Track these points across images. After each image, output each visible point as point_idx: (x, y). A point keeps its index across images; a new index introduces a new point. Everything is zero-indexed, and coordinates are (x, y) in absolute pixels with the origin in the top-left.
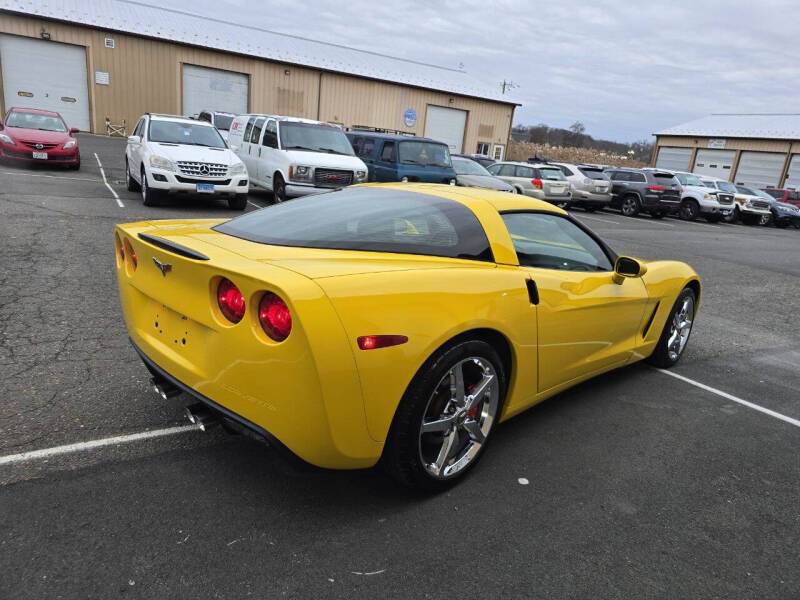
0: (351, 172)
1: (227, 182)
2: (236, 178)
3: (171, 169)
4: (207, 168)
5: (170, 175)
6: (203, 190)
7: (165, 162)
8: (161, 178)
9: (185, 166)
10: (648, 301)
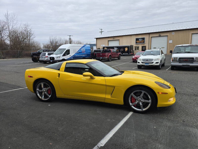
0: (193, 58)
1: (153, 63)
2: (155, 62)
3: (141, 61)
4: (148, 60)
5: (140, 62)
6: (146, 65)
7: (140, 59)
8: (139, 63)
9: (143, 60)
10: (106, 85)
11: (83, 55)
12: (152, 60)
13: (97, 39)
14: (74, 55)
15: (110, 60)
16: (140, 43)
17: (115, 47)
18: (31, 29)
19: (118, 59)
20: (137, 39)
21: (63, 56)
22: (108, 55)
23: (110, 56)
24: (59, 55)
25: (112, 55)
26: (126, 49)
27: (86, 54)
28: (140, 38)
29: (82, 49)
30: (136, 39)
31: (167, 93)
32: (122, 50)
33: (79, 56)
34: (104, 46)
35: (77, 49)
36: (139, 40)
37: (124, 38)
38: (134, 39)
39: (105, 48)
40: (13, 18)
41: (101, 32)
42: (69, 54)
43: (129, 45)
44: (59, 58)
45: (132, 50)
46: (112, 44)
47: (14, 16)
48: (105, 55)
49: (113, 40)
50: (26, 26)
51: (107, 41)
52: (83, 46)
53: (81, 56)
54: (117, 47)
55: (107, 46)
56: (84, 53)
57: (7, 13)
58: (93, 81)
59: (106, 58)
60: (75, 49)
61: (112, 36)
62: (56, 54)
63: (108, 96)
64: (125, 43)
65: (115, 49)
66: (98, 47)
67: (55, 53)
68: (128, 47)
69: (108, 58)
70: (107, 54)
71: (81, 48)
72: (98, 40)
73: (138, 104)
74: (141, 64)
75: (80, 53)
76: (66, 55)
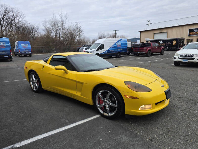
1: (194, 59)
2: (197, 58)
4: (187, 55)
5: (177, 57)
6: (184, 61)
7: (177, 54)
8: (175, 58)
9: (181, 55)
10: (76, 81)
11: (118, 50)
12: (193, 55)
13: (141, 32)
14: (109, 49)
15: (149, 56)
16: (195, 34)
17: (161, 41)
18: (80, 27)
19: (160, 54)
20: (191, 31)
21: (97, 50)
22: (147, 49)
23: (149, 50)
24: (93, 50)
25: (152, 49)
26: (174, 43)
27: (123, 49)
28: (195, 29)
29: (117, 44)
30: (189, 30)
31: (138, 98)
32: (169, 43)
33: (114, 50)
34: (148, 39)
35: (112, 43)
36: (193, 31)
37: (173, 29)
38: (187, 30)
39: (148, 42)
40: (66, 17)
41: (149, 24)
42: (103, 48)
43: (178, 37)
44: (93, 52)
45: (182, 44)
46: (158, 37)
47: (67, 15)
48: (143, 50)
49: (160, 32)
50: (77, 23)
51: (153, 34)
52: (119, 41)
53: (115, 50)
54: (163, 41)
55: (152, 39)
56: (119, 47)
57: (62, 13)
58: (67, 76)
59: (144, 52)
60: (109, 43)
61: (159, 28)
62: (91, 49)
63: (79, 94)
64: (174, 35)
65: (160, 42)
66: (142, 41)
67: (90, 47)
68: (177, 40)
69: (147, 53)
70: (145, 48)
71: (117, 42)
72: (143, 34)
73: (105, 106)
74: (178, 60)
75: (115, 47)
76: (100, 49)
